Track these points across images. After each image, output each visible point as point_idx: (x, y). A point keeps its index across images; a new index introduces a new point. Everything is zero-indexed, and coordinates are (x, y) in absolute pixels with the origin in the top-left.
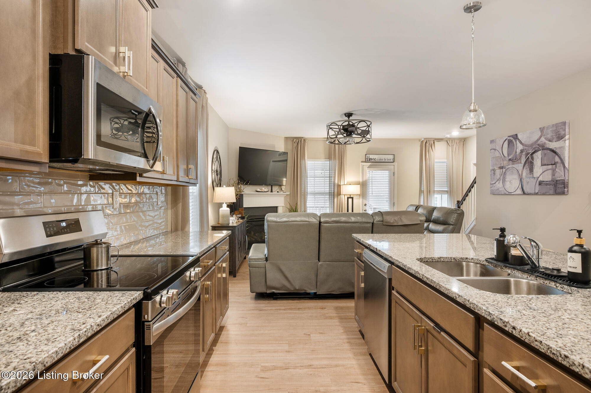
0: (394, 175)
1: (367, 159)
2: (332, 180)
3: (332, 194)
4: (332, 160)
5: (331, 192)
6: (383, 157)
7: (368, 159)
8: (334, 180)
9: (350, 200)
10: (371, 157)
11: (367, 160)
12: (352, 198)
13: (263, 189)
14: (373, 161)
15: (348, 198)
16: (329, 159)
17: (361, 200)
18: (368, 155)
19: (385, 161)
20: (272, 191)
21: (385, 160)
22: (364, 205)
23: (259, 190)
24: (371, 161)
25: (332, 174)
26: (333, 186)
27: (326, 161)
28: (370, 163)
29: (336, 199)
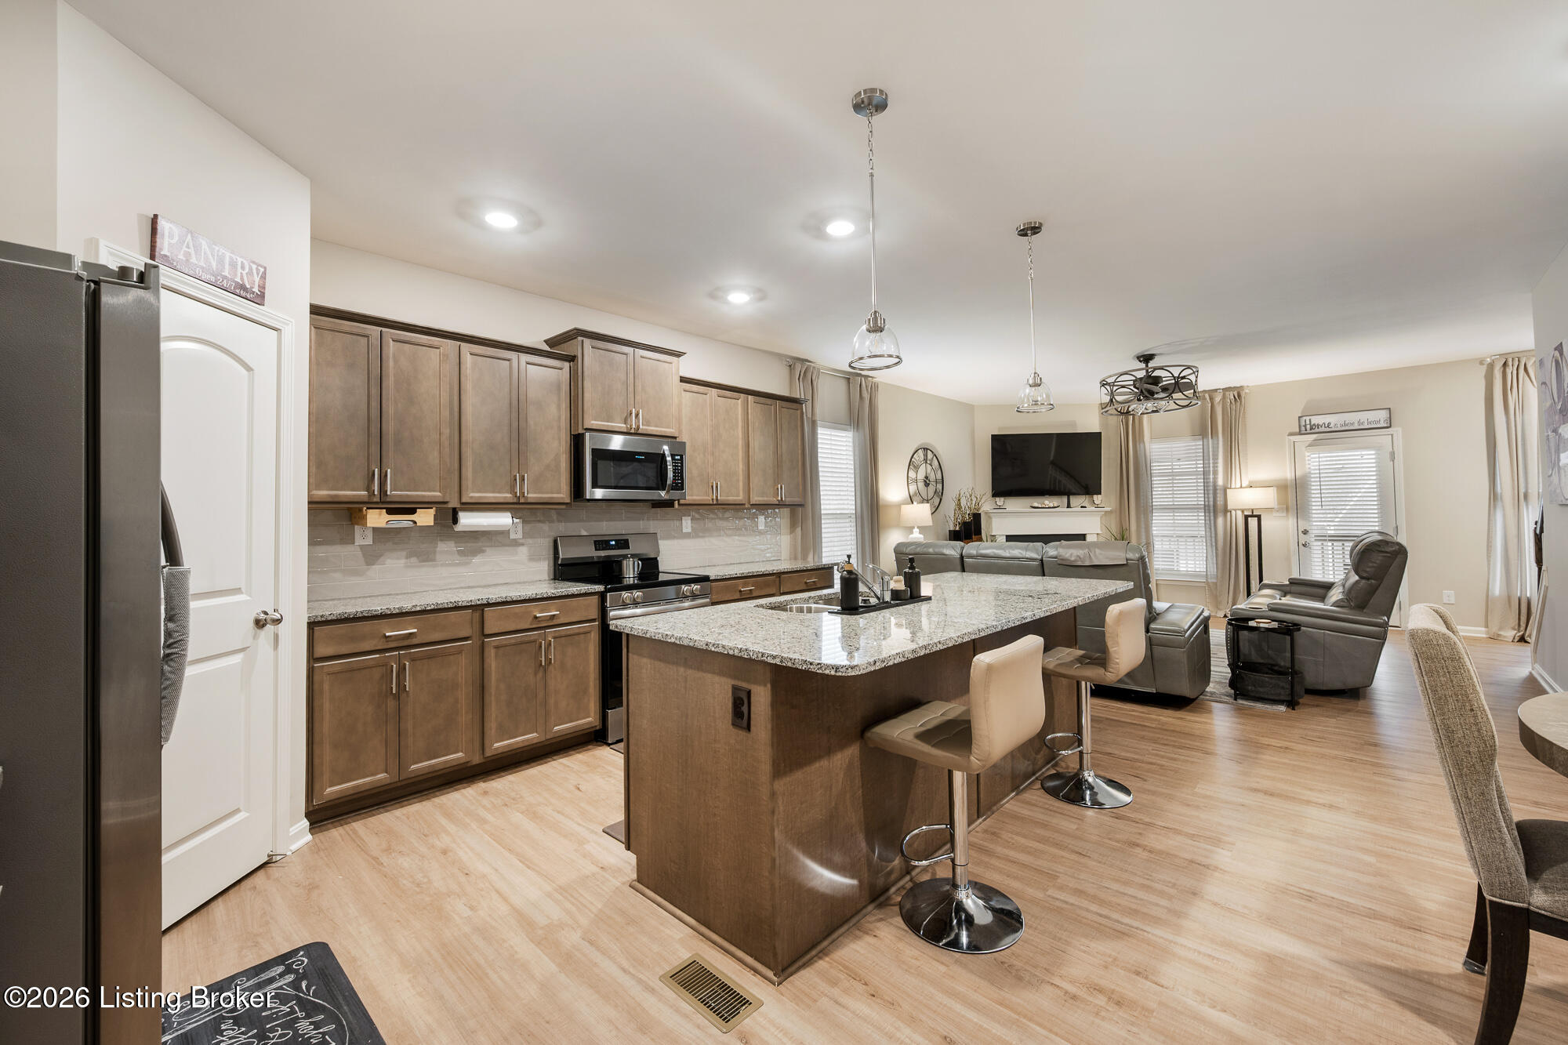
0: (1393, 459)
1: (1305, 426)
2: (1209, 478)
3: (1212, 508)
4: (1207, 436)
5: (1209, 506)
6: (1353, 418)
7: (1308, 427)
8: (1215, 479)
9: (1253, 522)
10: (1316, 420)
11: (1303, 428)
12: (1259, 517)
13: (1047, 502)
14: (1323, 429)
15: (1246, 517)
16: (1201, 437)
17: (1291, 522)
18: (1308, 418)
19: (1362, 427)
20: (1069, 506)
21: (1362, 424)
22: (1300, 533)
23: (1036, 505)
24: (1317, 430)
25: (1209, 467)
26: (1211, 492)
27: (1194, 440)
28: (1315, 436)
29: (1220, 520)
